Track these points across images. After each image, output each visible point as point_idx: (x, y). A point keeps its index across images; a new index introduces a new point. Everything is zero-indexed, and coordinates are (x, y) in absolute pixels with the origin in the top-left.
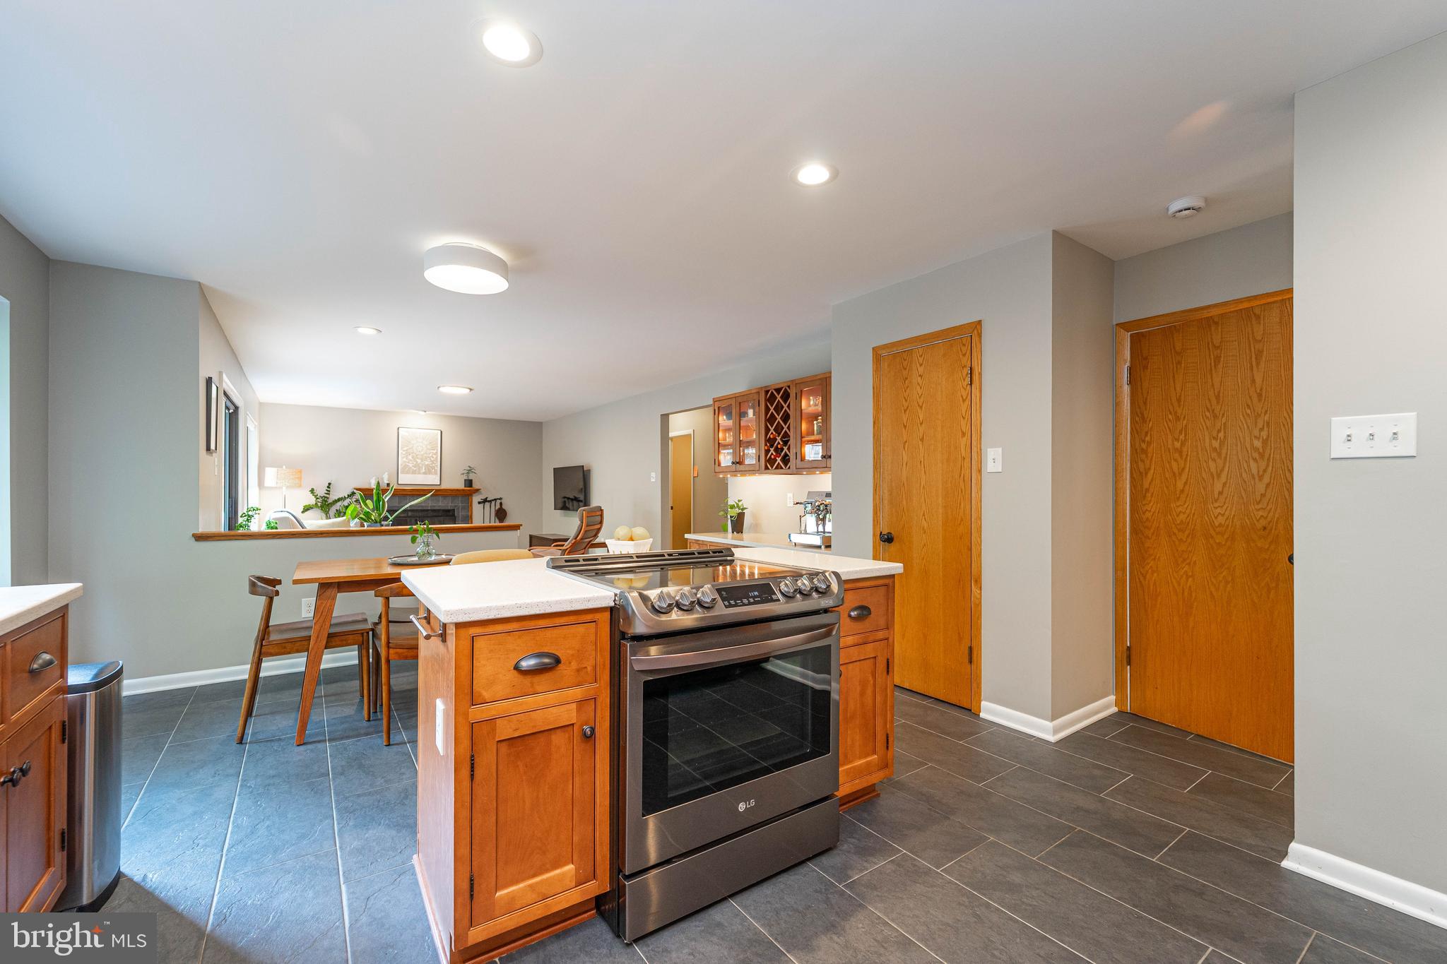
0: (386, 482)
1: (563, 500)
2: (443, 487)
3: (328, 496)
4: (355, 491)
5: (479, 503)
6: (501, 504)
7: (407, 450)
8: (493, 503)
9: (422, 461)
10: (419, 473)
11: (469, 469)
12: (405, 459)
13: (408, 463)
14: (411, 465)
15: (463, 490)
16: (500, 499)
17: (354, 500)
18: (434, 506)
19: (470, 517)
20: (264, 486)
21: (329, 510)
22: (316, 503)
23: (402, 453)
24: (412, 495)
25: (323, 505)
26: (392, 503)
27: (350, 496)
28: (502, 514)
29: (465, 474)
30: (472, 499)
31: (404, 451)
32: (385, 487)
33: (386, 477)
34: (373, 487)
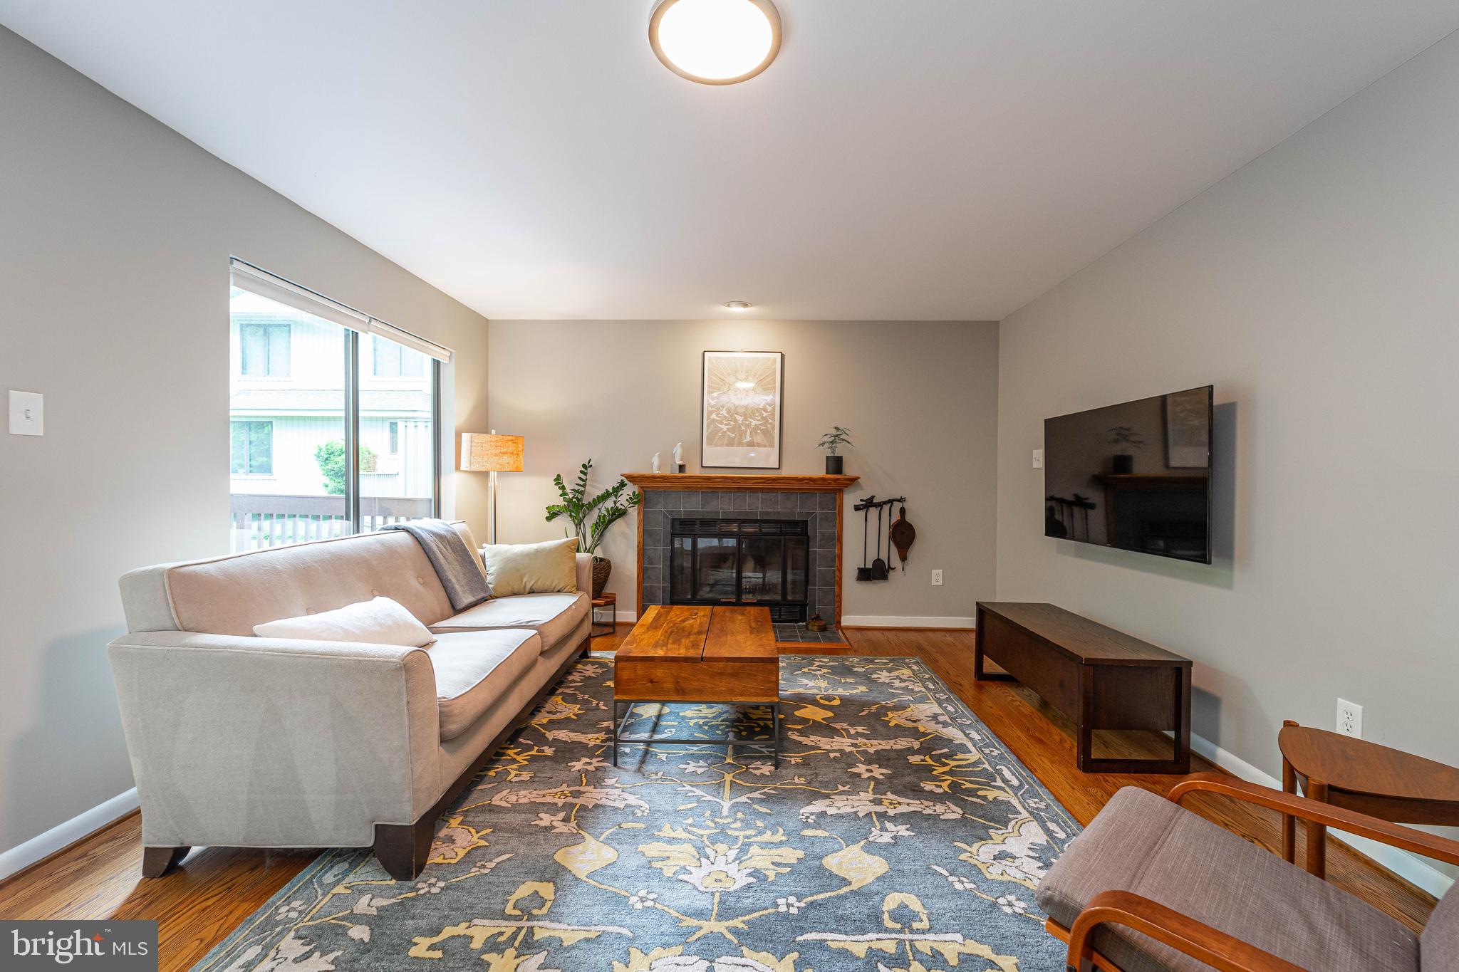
0: (679, 462)
2: (786, 472)
3: (582, 489)
4: (626, 481)
5: (857, 508)
6: (903, 511)
7: (718, 398)
8: (886, 508)
9: (746, 418)
10: (740, 444)
11: (834, 432)
12: (714, 416)
13: (722, 423)
14: (725, 428)
15: (823, 479)
16: (901, 500)
17: (623, 500)
18: (768, 513)
19: (838, 539)
20: (461, 469)
21: (584, 517)
22: (566, 504)
23: (709, 404)
24: (728, 490)
25: (576, 507)
26: (691, 506)
27: (616, 490)
28: (903, 535)
29: (827, 445)
30: (841, 500)
31: (713, 399)
32: (677, 473)
33: (678, 451)
34: (656, 472)
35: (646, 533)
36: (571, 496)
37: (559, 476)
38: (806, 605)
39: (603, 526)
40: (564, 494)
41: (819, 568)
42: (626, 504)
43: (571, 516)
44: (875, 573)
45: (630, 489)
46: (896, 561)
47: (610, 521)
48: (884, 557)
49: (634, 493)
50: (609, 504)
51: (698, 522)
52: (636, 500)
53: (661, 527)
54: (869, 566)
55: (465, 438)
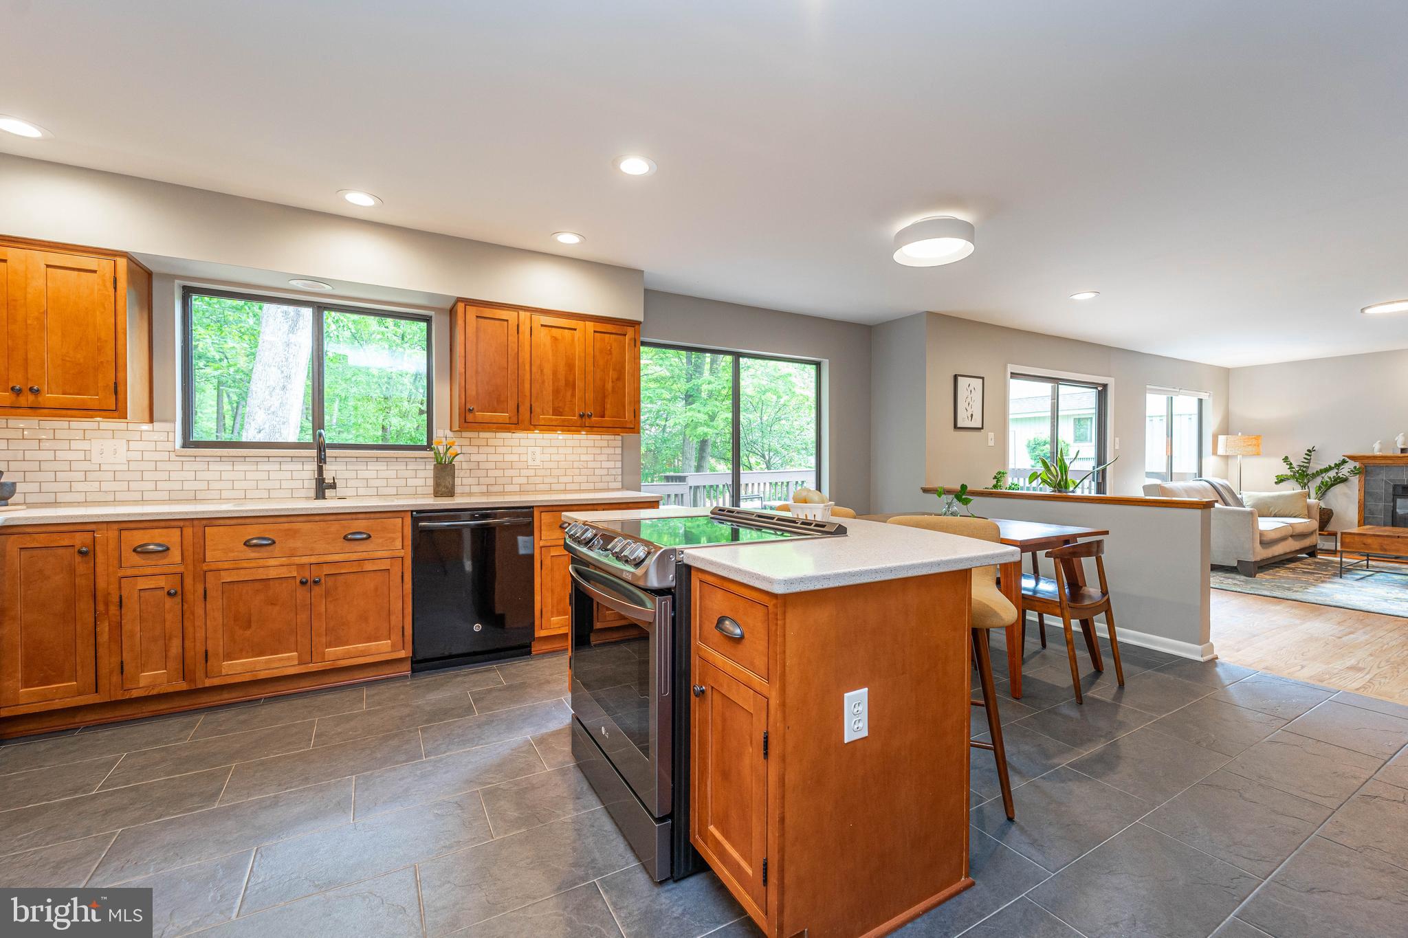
0: (1400, 446)
3: (1306, 465)
4: (1348, 460)
17: (1345, 471)
20: (1218, 454)
21: (1308, 482)
27: (1338, 465)
32: (1398, 453)
33: (1399, 439)
34: (1378, 453)
35: (1367, 494)
36: (1297, 469)
37: (1286, 457)
39: (1326, 488)
40: (1291, 468)
42: (1348, 474)
43: (1297, 481)
45: (1351, 465)
47: (1333, 485)
49: (1355, 467)
50: (1332, 474)
52: (1357, 471)
53: (1382, 490)
55: (1222, 438)
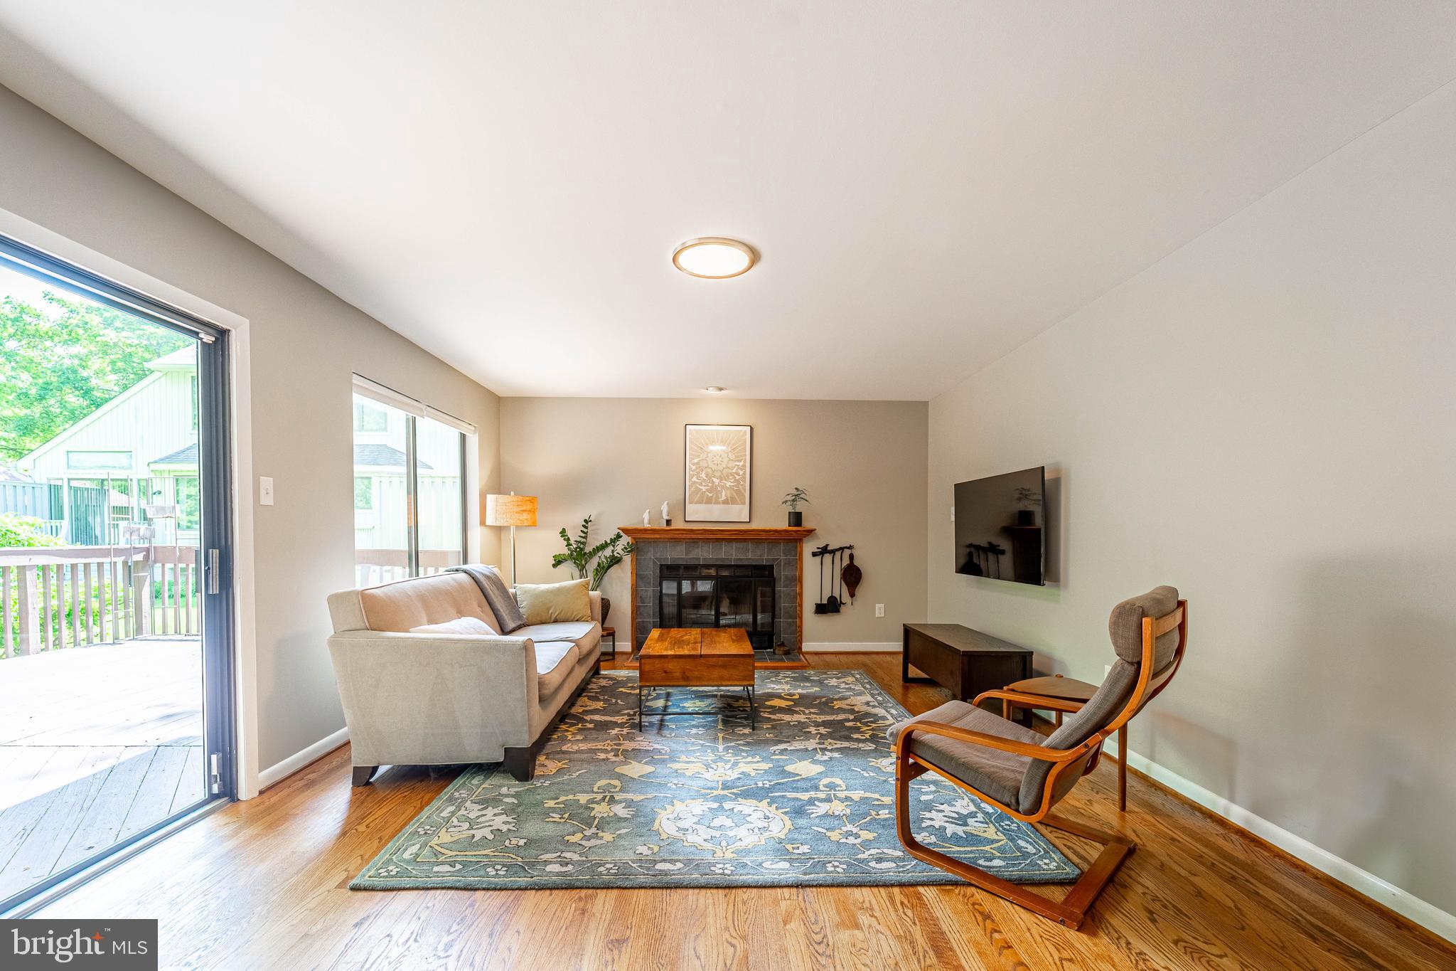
0: (665, 517)
1: (968, 550)
2: (755, 525)
3: (583, 540)
4: (622, 534)
5: (814, 554)
6: (851, 557)
7: (698, 463)
8: (838, 554)
9: (722, 482)
10: (717, 502)
11: (795, 492)
12: (694, 479)
13: (701, 484)
14: (704, 489)
15: (786, 531)
16: (850, 547)
17: (619, 548)
18: (740, 559)
19: (798, 580)
20: (487, 524)
21: (586, 564)
22: (569, 552)
23: (690, 469)
24: (707, 540)
25: (579, 555)
26: (676, 554)
27: (613, 541)
28: (852, 576)
29: (789, 503)
30: (801, 548)
31: (694, 464)
32: (664, 526)
33: (665, 509)
34: (647, 526)
35: (638, 577)
36: (575, 546)
37: (564, 529)
38: (774, 635)
39: (602, 570)
40: (569, 545)
41: (783, 604)
42: (622, 552)
43: (575, 563)
44: (829, 607)
45: (625, 540)
46: (846, 597)
47: (609, 567)
48: (837, 595)
49: (628, 543)
50: (608, 552)
51: (682, 567)
52: (632, 549)
53: (652, 572)
54: (825, 601)
55: (491, 499)
